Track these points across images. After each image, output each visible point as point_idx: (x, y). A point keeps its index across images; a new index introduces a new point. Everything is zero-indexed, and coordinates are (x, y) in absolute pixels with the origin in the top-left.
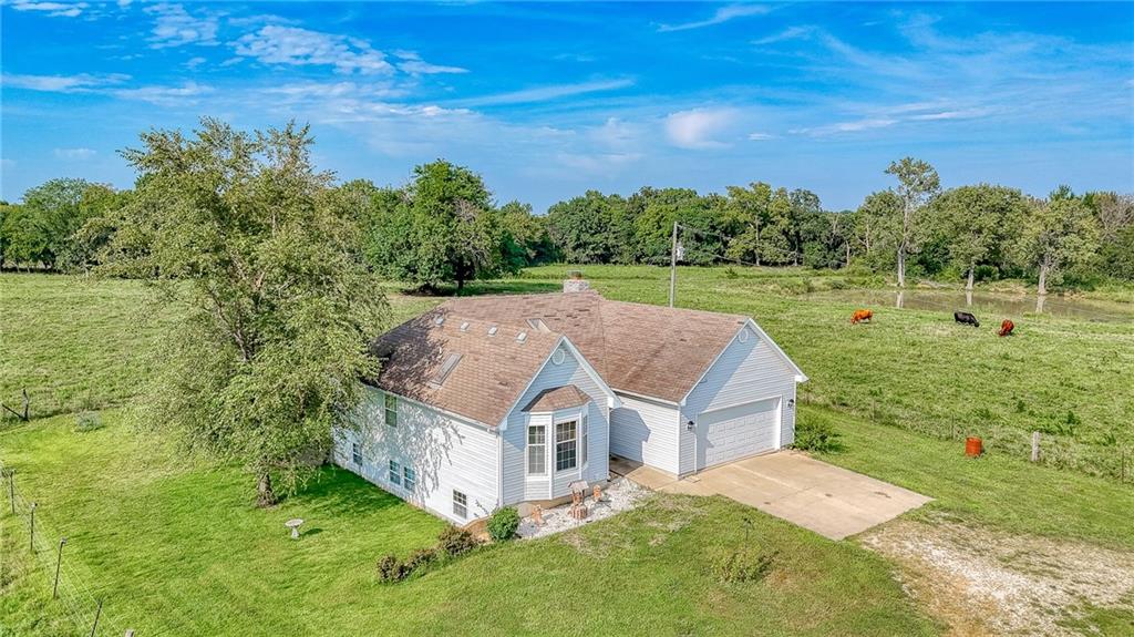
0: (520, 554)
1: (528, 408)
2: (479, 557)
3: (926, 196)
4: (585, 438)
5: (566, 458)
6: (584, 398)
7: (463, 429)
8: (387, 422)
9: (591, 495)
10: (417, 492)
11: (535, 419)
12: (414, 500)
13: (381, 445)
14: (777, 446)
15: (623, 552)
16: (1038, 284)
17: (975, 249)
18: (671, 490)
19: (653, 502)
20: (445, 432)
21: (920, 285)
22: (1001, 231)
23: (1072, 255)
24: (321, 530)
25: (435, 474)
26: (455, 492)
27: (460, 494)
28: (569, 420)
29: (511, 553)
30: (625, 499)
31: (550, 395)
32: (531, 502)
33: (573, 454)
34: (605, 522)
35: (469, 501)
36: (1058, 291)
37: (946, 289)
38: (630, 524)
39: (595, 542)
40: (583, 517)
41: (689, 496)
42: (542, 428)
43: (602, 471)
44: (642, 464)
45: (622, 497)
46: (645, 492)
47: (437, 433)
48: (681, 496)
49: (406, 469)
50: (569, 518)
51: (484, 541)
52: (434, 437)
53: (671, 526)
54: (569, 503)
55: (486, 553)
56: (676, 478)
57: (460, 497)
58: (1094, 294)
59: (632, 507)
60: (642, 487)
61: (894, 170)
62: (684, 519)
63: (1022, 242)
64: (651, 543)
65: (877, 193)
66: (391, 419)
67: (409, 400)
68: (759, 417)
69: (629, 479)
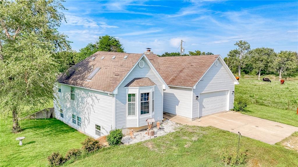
0: (122, 152)
1: (127, 85)
2: (102, 154)
3: (246, 51)
4: (153, 101)
5: (145, 109)
6: (153, 84)
7: (99, 96)
8: (71, 99)
9: (156, 126)
10: (82, 126)
11: (131, 90)
12: (81, 130)
13: (69, 108)
14: (228, 109)
15: (173, 150)
16: (279, 76)
17: (261, 66)
18: (190, 124)
19: (183, 129)
20: (92, 99)
21: (245, 76)
22: (268, 61)
23: (290, 67)
24: (34, 142)
25: (89, 118)
26: (96, 125)
27: (98, 126)
28: (146, 92)
29: (118, 151)
30: (171, 128)
31: (138, 80)
32: (128, 128)
33: (148, 107)
34: (163, 137)
35: (101, 129)
36: (285, 77)
37: (252, 77)
38: (174, 138)
39: (159, 146)
40: (152, 135)
41: (198, 127)
42: (134, 95)
43: (161, 117)
44: (175, 115)
45: (169, 127)
46: (179, 125)
47: (89, 100)
48: (194, 126)
49: (78, 117)
50: (146, 135)
51: (106, 146)
52: (88, 102)
53: (194, 139)
54: (146, 129)
55: (105, 152)
56: (191, 120)
57: (98, 127)
58: (295, 78)
59: (174, 131)
60: (177, 124)
61: (237, 44)
62: (198, 136)
63: (274, 64)
64: (185, 146)
65: (232, 50)
66: (73, 97)
67: (78, 87)
68: (221, 97)
69: (171, 120)
